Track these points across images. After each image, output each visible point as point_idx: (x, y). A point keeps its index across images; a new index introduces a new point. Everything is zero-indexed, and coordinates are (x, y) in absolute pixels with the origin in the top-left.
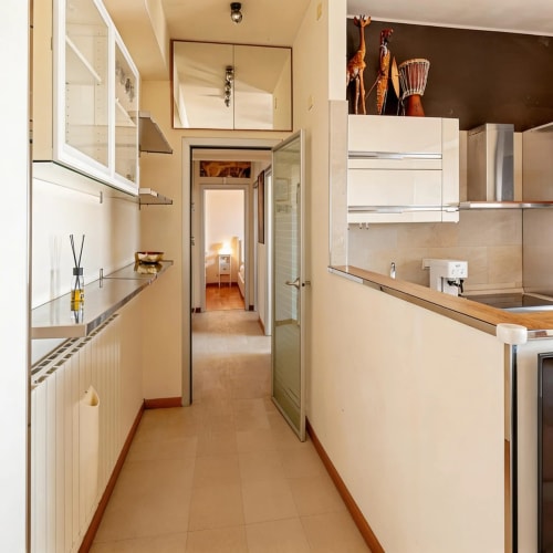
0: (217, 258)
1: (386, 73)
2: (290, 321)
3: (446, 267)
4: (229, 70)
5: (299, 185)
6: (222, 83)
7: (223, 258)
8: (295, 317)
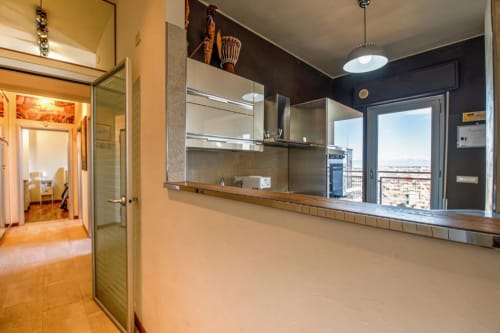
0: (37, 183)
1: (213, 37)
2: (115, 224)
3: (258, 181)
4: (41, 13)
5: (123, 130)
6: (34, 27)
7: (43, 183)
8: (118, 220)
